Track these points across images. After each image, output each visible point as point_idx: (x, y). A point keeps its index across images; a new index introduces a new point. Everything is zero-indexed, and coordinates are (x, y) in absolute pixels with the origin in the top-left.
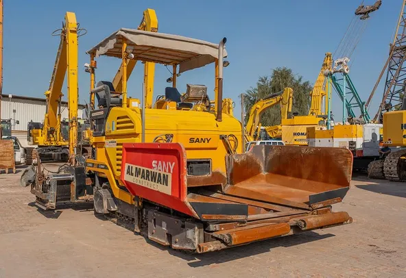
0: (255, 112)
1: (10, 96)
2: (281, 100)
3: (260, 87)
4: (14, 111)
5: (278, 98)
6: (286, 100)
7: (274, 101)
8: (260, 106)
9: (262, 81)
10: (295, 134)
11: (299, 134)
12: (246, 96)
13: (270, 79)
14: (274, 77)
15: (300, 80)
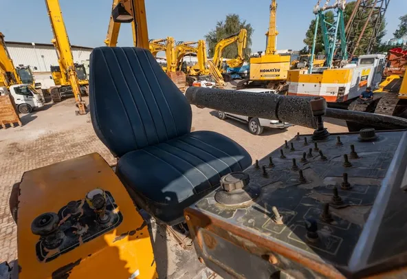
0: (219, 49)
1: (33, 44)
2: (238, 39)
3: (218, 29)
4: (43, 56)
5: (236, 37)
6: (241, 39)
7: (232, 40)
8: (222, 44)
9: (220, 24)
10: (261, 71)
11: (264, 71)
12: (209, 36)
13: (224, 23)
14: (227, 21)
15: (244, 23)
